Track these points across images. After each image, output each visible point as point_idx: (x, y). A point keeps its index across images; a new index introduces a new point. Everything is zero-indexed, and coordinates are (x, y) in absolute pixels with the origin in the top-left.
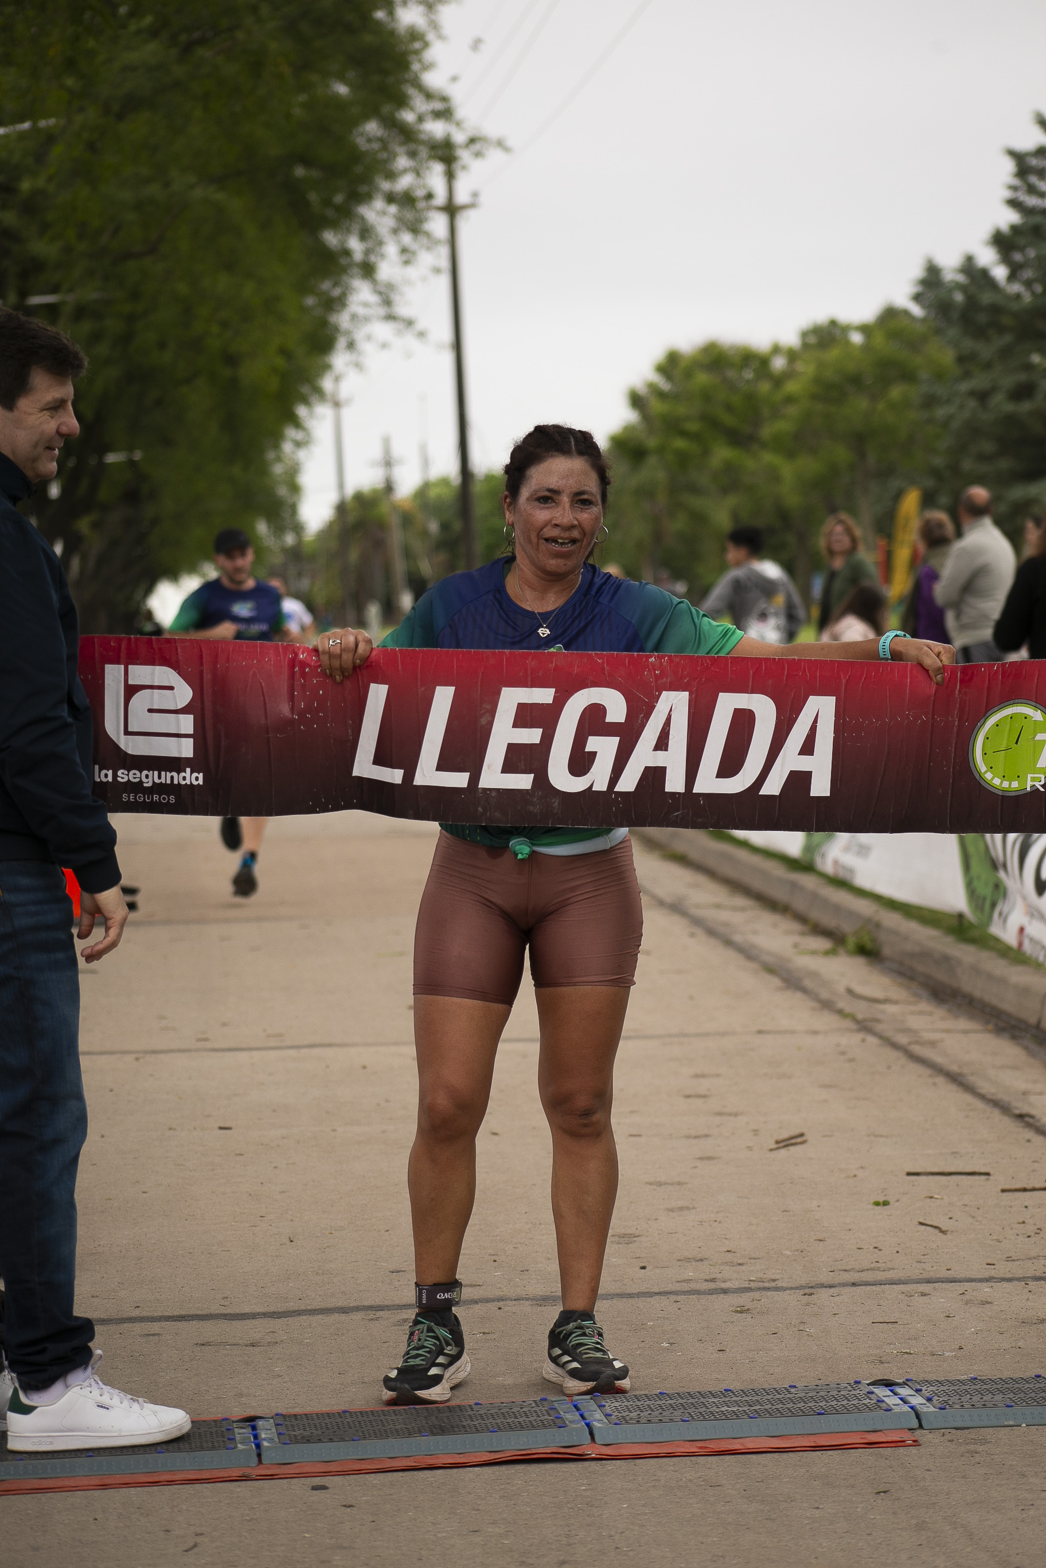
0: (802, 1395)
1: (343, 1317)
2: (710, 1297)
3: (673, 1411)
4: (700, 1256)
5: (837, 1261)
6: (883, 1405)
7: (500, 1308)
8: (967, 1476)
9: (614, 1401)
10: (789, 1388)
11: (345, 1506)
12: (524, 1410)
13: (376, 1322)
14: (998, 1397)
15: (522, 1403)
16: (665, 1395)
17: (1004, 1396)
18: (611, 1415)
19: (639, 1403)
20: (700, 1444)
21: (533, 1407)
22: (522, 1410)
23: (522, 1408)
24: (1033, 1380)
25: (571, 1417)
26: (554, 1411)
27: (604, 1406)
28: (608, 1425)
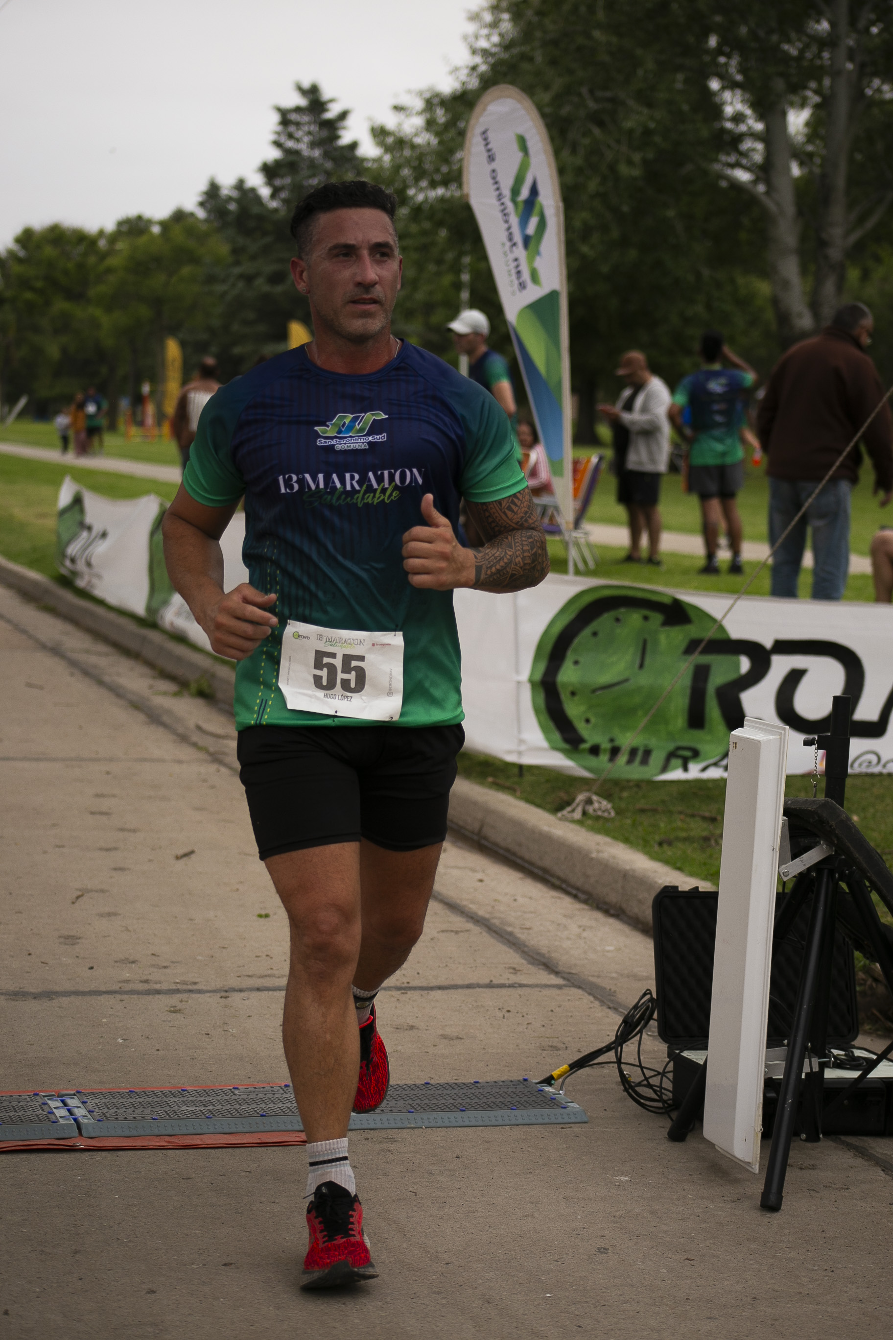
0: (245, 1097)
2: (147, 997)
3: (143, 1109)
4: (131, 958)
5: (240, 967)
8: (388, 1174)
9: (94, 1098)
10: (233, 1090)
12: (21, 1104)
14: (401, 1103)
15: (19, 1098)
16: (134, 1093)
17: (405, 1102)
18: (93, 1112)
19: (115, 1101)
20: (168, 1139)
21: (28, 1102)
22: (19, 1104)
23: (19, 1102)
24: (424, 1087)
25: (61, 1112)
26: (46, 1106)
27: (86, 1102)
28: (92, 1121)
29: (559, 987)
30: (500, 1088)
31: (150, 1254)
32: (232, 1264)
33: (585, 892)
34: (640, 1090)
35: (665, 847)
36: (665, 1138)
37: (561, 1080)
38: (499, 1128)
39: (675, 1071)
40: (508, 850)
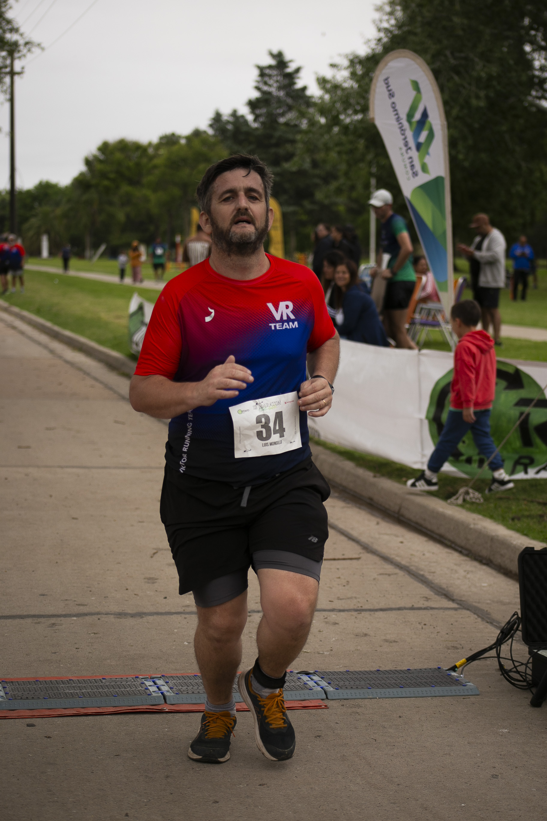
1: (22, 621)
6: (307, 686)
7: (99, 619)
8: (357, 727)
9: (173, 679)
11: (46, 737)
12: (128, 683)
13: (39, 624)
14: (363, 683)
15: (127, 679)
16: (197, 677)
17: (365, 682)
18: (173, 688)
19: (186, 681)
21: (132, 682)
22: (127, 684)
23: (127, 682)
24: (376, 673)
25: (153, 689)
26: (144, 684)
27: (168, 682)
28: (173, 694)
29: (455, 609)
30: (424, 673)
31: (213, 778)
32: (264, 784)
33: (466, 549)
34: (511, 674)
35: (516, 521)
36: (528, 705)
37: (461, 668)
38: (424, 698)
39: (533, 663)
40: (417, 523)
